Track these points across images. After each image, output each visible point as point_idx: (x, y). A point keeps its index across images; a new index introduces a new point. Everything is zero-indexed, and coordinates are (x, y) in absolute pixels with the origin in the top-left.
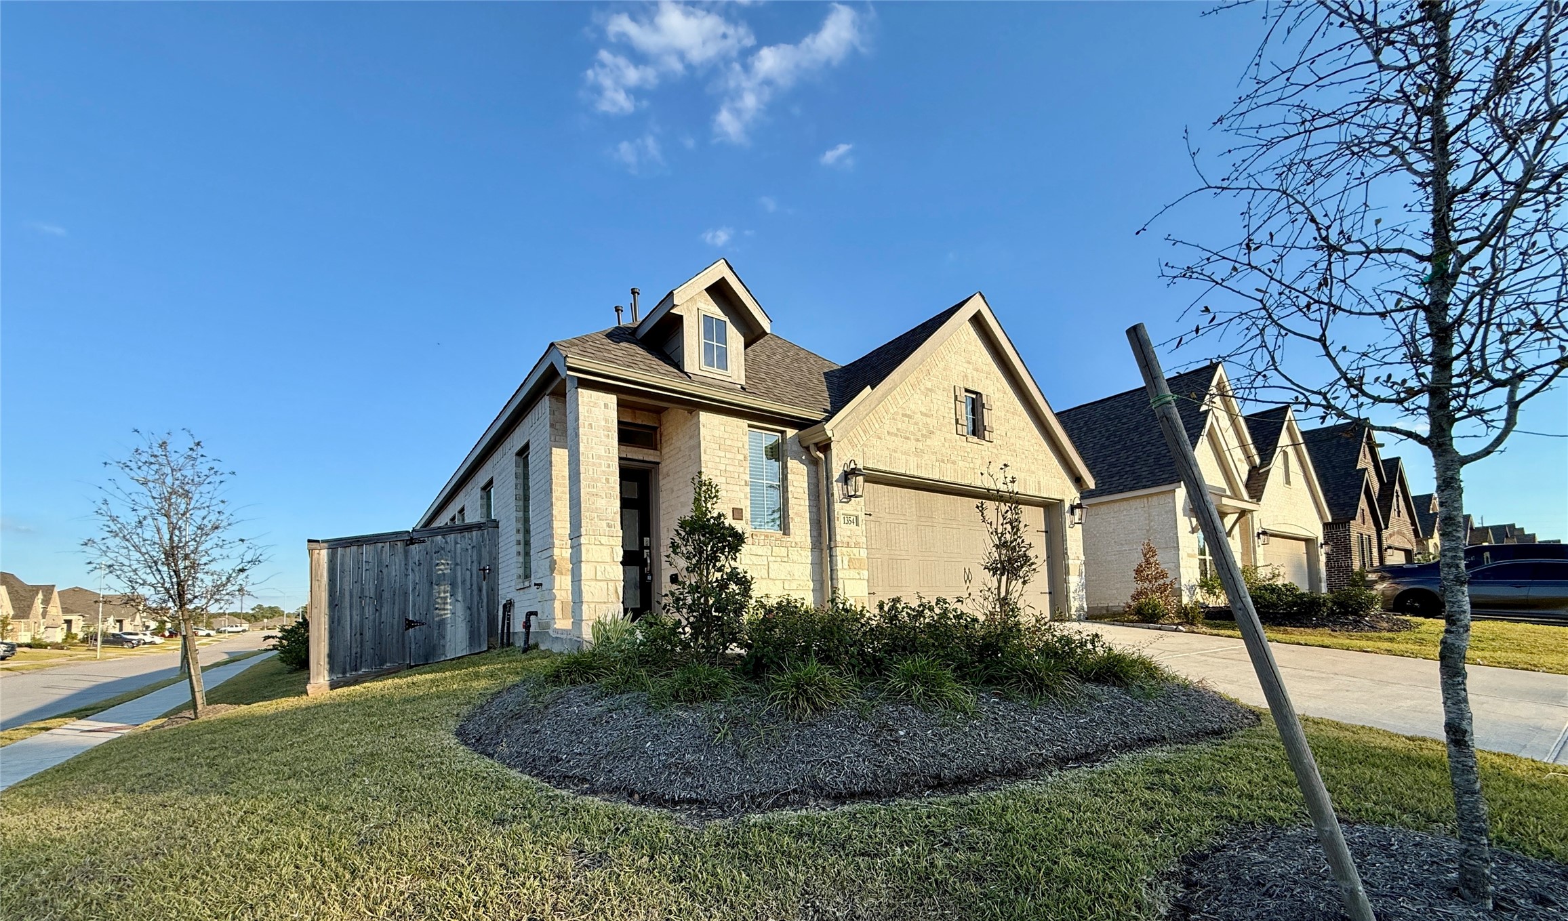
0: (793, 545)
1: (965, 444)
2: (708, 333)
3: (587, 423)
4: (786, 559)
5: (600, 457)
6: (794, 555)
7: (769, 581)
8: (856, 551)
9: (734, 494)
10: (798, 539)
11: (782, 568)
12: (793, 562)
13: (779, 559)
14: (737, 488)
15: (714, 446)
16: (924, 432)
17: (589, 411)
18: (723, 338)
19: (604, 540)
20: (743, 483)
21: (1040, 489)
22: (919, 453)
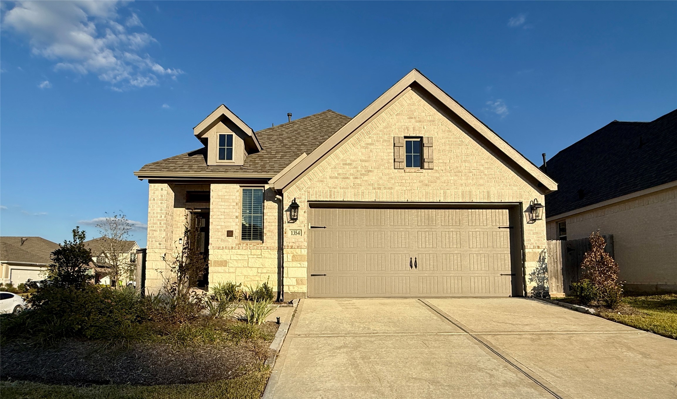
0: (265, 248)
1: (404, 174)
2: (222, 143)
3: (152, 199)
4: (260, 256)
5: (157, 213)
6: (266, 253)
7: (248, 269)
8: (298, 251)
9: (229, 224)
10: (268, 245)
11: (257, 261)
12: (265, 257)
13: (255, 256)
14: (231, 220)
15: (218, 200)
16: (363, 172)
17: (154, 193)
18: (230, 144)
19: (157, 251)
20: (235, 217)
21: (489, 197)
22: (355, 186)
